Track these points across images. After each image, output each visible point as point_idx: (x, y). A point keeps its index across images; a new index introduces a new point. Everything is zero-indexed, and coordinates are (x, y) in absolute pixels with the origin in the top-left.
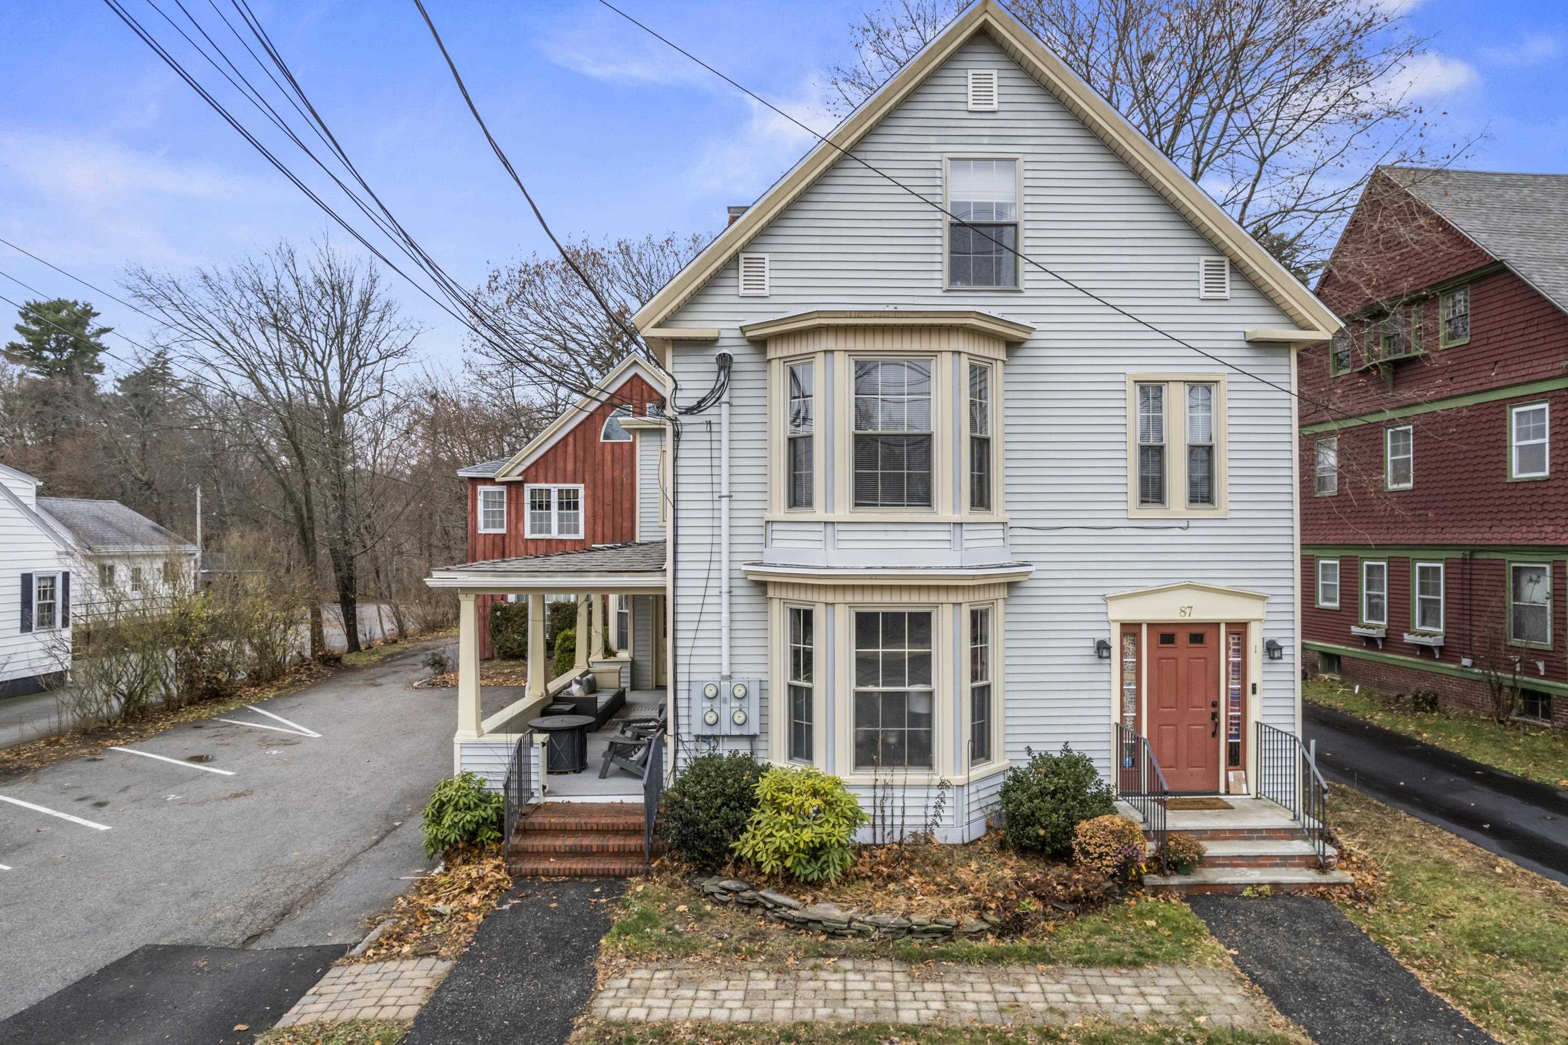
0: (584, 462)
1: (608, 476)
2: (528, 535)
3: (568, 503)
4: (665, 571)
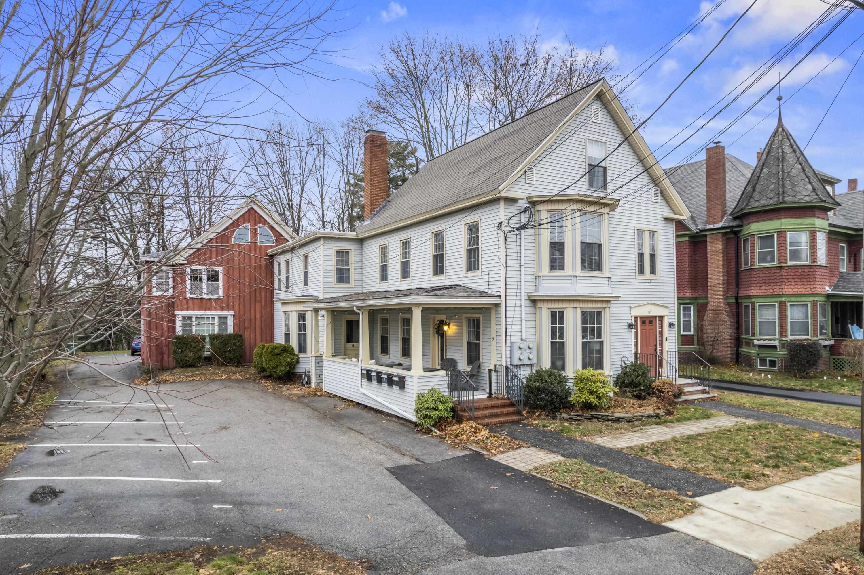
0: (222, 255)
1: (236, 263)
2: (188, 295)
3: (213, 278)
4: (500, 296)
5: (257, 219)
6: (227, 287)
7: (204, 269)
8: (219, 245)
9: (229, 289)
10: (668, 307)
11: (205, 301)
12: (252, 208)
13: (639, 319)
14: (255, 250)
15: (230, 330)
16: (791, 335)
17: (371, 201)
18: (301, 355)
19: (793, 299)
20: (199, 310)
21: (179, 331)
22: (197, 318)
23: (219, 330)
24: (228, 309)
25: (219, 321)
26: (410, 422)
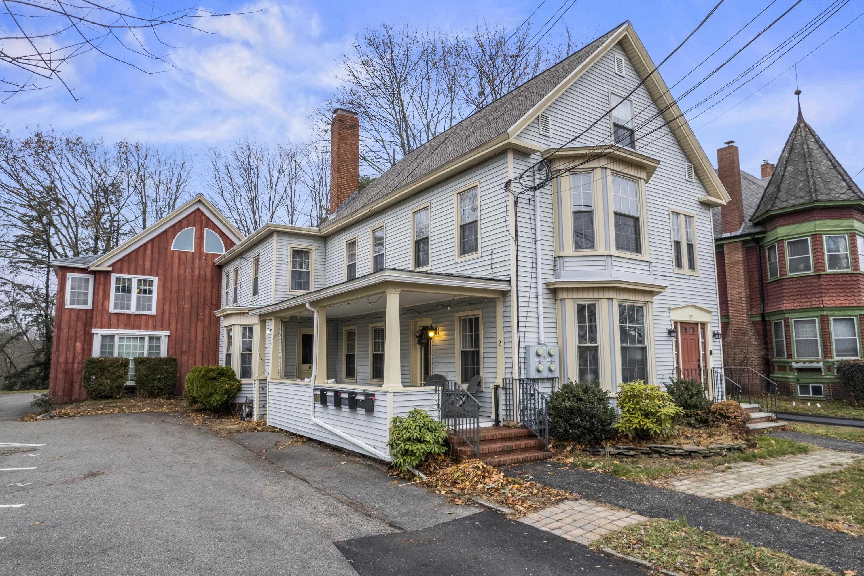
0: (158, 262)
1: (175, 273)
2: (112, 310)
3: (145, 289)
4: (510, 281)
5: (204, 222)
6: (162, 301)
7: (135, 279)
8: (156, 250)
9: (164, 304)
10: (710, 312)
11: (132, 318)
12: (198, 209)
13: (679, 324)
14: (200, 259)
15: (163, 353)
16: (837, 356)
17: (338, 191)
18: (244, 381)
19: (837, 313)
20: (125, 328)
21: (96, 353)
22: (121, 338)
23: (149, 353)
24: (162, 329)
25: (150, 342)
26: (382, 462)
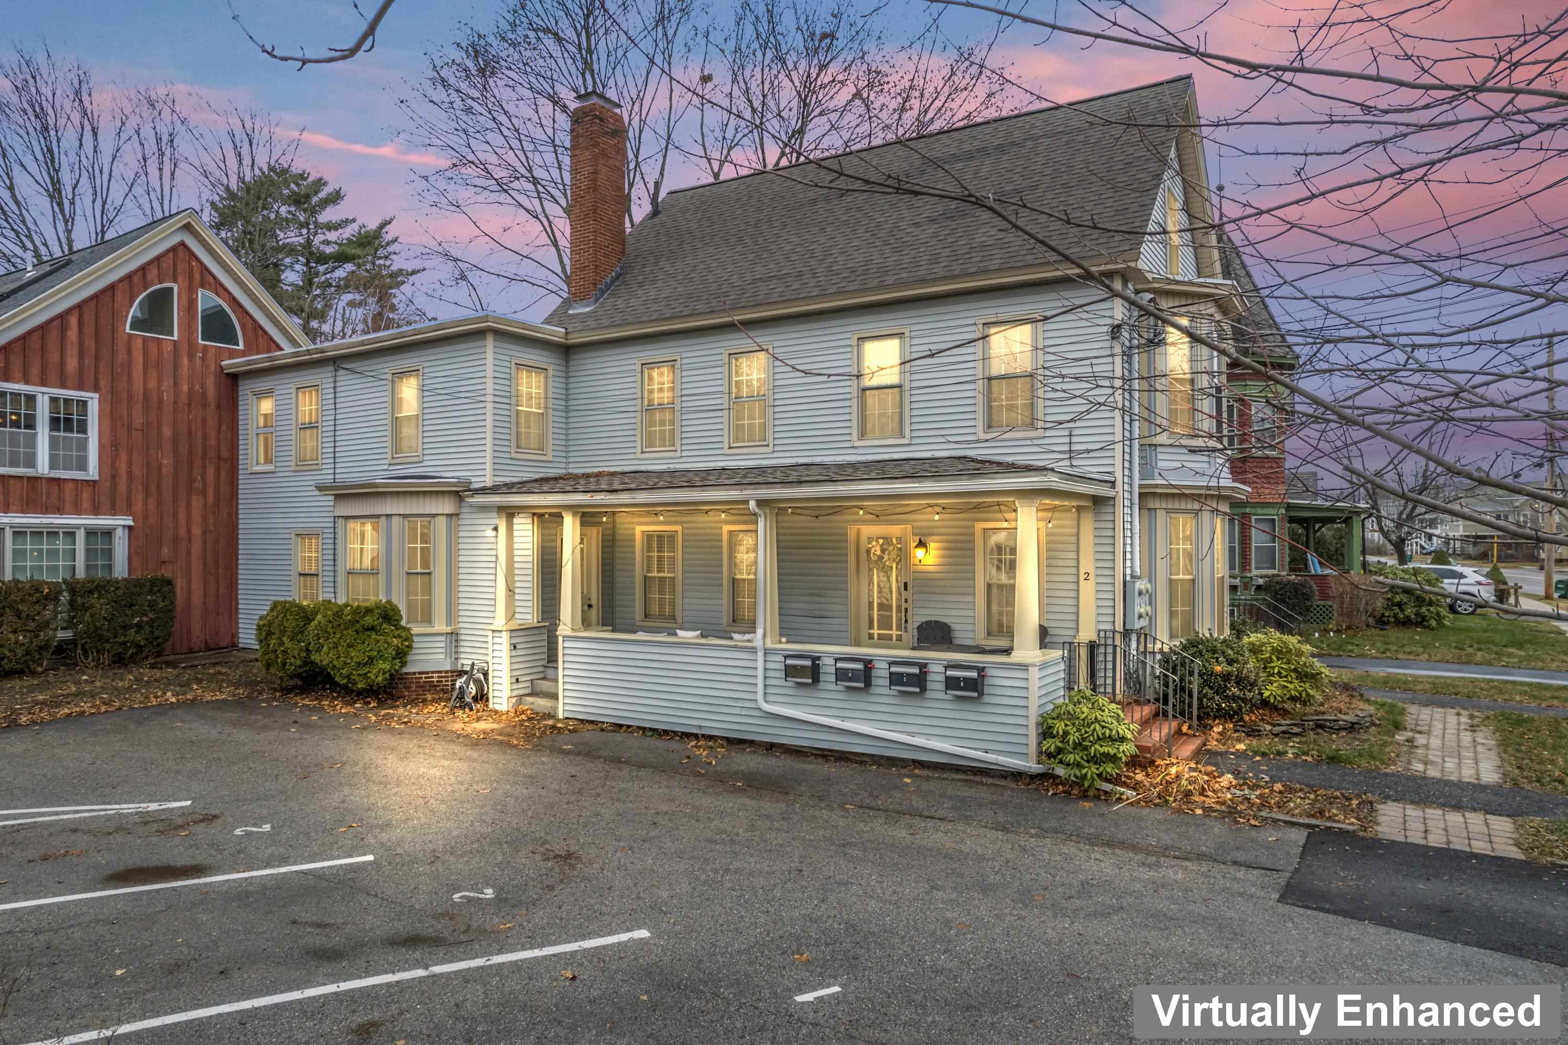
0: (97, 358)
1: (138, 386)
3: (68, 422)
4: (1113, 483)
5: (197, 276)
6: (110, 450)
7: (43, 396)
8: (89, 330)
9: (116, 456)
11: (42, 487)
12: (183, 244)
14: (191, 356)
15: (120, 569)
16: (1257, 568)
18: (416, 629)
19: (1260, 511)
20: (23, 511)
22: (19, 534)
23: (88, 567)
24: (114, 511)
25: (87, 543)
